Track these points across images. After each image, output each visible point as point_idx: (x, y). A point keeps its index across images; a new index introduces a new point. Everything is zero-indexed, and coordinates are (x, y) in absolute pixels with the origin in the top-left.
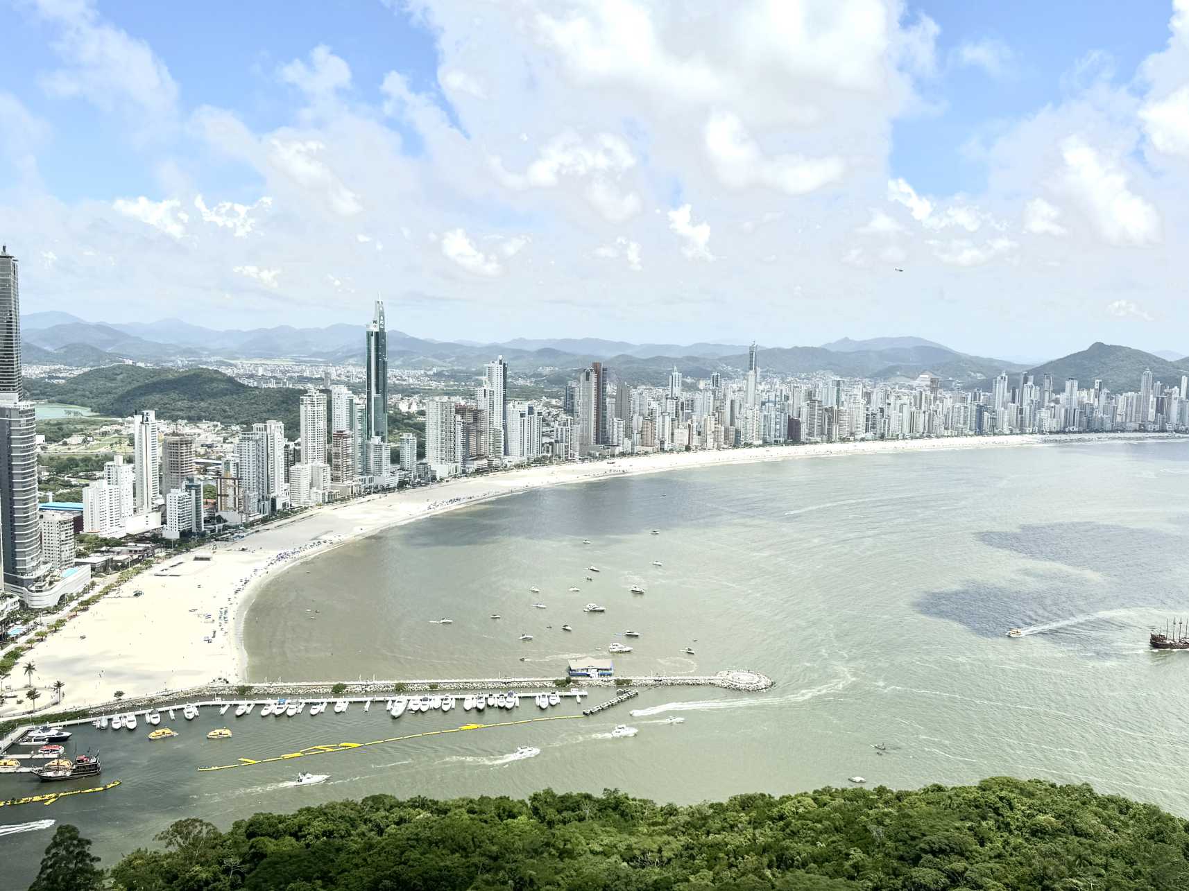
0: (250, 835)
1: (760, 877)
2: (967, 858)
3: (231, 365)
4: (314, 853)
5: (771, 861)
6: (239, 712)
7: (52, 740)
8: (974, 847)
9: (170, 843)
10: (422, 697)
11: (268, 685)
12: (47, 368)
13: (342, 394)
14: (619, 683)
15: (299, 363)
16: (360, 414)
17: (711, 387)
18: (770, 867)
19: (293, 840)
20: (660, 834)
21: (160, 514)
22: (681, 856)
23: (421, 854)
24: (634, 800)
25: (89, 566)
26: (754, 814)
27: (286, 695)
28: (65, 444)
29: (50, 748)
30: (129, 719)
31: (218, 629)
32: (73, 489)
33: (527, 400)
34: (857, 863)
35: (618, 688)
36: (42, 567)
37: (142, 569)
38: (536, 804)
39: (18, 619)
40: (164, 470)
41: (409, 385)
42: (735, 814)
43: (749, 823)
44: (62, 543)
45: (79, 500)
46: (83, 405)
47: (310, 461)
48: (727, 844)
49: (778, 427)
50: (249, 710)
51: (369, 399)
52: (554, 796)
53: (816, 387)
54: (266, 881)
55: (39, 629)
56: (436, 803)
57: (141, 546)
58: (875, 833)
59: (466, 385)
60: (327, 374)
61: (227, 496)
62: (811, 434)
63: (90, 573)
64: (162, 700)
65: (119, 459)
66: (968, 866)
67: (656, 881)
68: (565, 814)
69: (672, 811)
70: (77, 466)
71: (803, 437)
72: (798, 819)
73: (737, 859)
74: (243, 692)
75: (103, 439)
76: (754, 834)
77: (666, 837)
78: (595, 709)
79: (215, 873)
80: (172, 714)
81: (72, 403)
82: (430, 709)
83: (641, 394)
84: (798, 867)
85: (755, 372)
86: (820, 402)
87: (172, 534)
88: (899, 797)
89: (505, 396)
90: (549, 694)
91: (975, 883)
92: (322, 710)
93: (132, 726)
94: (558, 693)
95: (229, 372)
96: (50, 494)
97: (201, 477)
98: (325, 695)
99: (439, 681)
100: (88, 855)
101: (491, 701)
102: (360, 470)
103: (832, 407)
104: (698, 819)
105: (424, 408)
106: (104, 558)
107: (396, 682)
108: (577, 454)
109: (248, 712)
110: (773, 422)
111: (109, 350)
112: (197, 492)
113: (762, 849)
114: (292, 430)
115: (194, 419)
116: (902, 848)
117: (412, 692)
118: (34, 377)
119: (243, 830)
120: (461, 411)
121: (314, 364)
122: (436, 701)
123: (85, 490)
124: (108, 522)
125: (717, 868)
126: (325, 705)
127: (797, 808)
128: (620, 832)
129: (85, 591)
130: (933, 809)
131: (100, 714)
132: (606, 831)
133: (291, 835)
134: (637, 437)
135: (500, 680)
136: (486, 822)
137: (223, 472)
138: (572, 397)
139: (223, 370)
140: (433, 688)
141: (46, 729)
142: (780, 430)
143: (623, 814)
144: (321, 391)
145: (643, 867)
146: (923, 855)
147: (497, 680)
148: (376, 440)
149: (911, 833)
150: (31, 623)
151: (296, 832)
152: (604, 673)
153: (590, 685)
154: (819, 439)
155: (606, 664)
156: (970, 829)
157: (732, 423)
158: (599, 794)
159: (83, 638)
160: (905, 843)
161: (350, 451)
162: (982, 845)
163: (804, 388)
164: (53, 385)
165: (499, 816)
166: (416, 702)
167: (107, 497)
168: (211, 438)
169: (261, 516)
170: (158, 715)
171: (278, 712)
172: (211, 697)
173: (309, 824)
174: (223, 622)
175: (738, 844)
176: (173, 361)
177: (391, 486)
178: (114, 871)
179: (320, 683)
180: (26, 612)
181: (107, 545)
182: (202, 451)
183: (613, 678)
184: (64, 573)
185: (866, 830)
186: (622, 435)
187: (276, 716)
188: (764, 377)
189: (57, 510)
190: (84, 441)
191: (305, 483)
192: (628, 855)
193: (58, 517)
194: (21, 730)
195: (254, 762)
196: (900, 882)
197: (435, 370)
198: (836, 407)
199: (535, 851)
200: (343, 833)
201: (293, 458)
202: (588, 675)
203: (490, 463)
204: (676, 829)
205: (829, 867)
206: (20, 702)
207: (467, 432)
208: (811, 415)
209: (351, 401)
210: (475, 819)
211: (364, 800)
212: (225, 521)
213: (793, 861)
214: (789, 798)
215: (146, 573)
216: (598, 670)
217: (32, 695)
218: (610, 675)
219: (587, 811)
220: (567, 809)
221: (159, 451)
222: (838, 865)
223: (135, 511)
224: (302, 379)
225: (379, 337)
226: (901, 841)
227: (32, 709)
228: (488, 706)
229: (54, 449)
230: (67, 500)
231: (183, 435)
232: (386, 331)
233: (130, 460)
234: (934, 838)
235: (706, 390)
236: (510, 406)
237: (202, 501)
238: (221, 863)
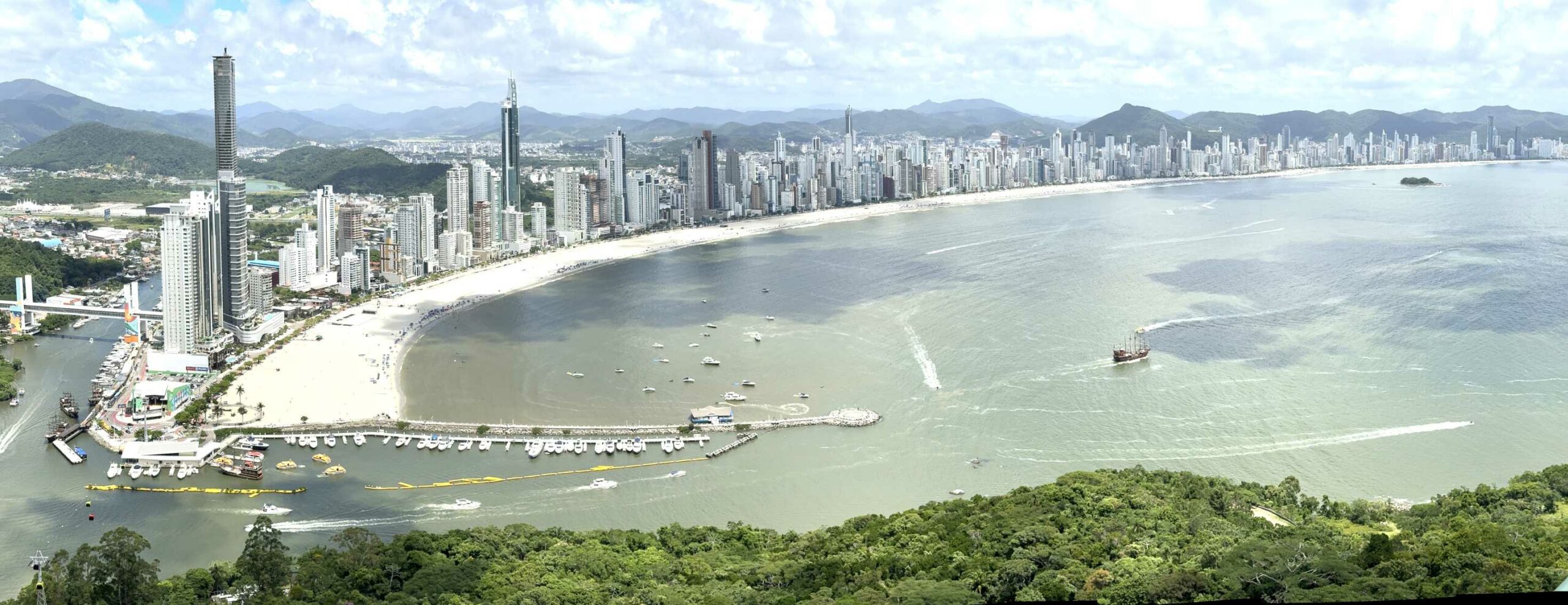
0: (409, 548)
1: (875, 588)
2: (1050, 545)
3: (392, 144)
4: (463, 570)
5: (884, 573)
6: (398, 444)
7: (255, 448)
8: (1056, 534)
9: (343, 545)
10: (557, 441)
11: (422, 422)
12: (254, 150)
13: (481, 165)
14: (739, 428)
15: (447, 139)
16: (496, 186)
17: (813, 150)
18: (883, 578)
19: (445, 556)
20: (782, 559)
21: (336, 273)
22: (802, 577)
23: (560, 578)
24: (757, 530)
25: (283, 313)
26: (867, 533)
27: (437, 433)
28: (267, 213)
29: (253, 454)
30: (311, 439)
31: (382, 373)
32: (272, 250)
33: (645, 168)
34: (960, 564)
35: (738, 432)
36: (249, 311)
37: (322, 318)
38: (663, 536)
39: (232, 351)
40: (340, 235)
41: (539, 157)
42: (850, 535)
43: (864, 542)
44: (264, 293)
45: (276, 259)
46: (280, 181)
47: (455, 229)
48: (843, 563)
49: (874, 185)
50: (407, 442)
51: (504, 171)
52: (681, 530)
53: (906, 147)
54: (421, 589)
55: (247, 360)
56: (571, 534)
57: (322, 299)
58: (974, 537)
59: (589, 156)
60: (469, 150)
61: (388, 259)
62: (903, 191)
63: (283, 319)
64: (336, 427)
65: (306, 226)
66: (1052, 552)
67: (779, 601)
68: (692, 545)
69: (793, 538)
70: (275, 231)
71: (897, 194)
72: (906, 534)
73: (853, 575)
74: (402, 427)
75: (294, 209)
76: (868, 551)
77: (787, 561)
78: (717, 452)
79: (378, 576)
80: (345, 440)
81: (272, 179)
82: (564, 452)
83: (748, 160)
84: (909, 575)
85: (852, 135)
86: (910, 161)
87: (345, 290)
88: (993, 502)
89: (624, 166)
90: (674, 439)
91: (1058, 564)
92: (469, 448)
93: (314, 445)
94: (682, 439)
95: (390, 150)
96: (256, 253)
97: (368, 242)
98: (471, 434)
99: (572, 427)
100: (280, 543)
101: (619, 446)
102: (497, 238)
103: (920, 166)
104: (817, 543)
105: (552, 179)
106: (294, 308)
107: (533, 426)
108: (692, 219)
109: (406, 444)
110: (870, 182)
111: (299, 134)
112: (365, 256)
113: (875, 564)
114: (440, 204)
115: (363, 193)
116: (997, 546)
117: (547, 436)
118: (246, 157)
119: (401, 543)
120: (584, 180)
121: (459, 141)
122: (569, 445)
123: (281, 251)
124: (297, 278)
125: (836, 584)
126: (471, 443)
127: (905, 524)
128: (745, 559)
129: (280, 333)
130: (1020, 508)
131: (290, 432)
132: (732, 560)
133: (442, 552)
134: (746, 201)
135: (628, 427)
136: (618, 552)
137: (385, 238)
138: (685, 164)
139: (385, 148)
140: (567, 433)
141: (251, 439)
142: (876, 188)
143: (746, 544)
144: (464, 165)
145: (768, 589)
146: (1014, 549)
147: (624, 427)
148: (511, 209)
149: (1003, 532)
150: (242, 354)
151: (447, 550)
152: (723, 419)
153: (712, 431)
154: (910, 195)
155: (724, 411)
156: (1052, 520)
157: (834, 184)
158: (723, 527)
159: (278, 370)
160: (999, 541)
161: (488, 220)
162: (1062, 531)
163: (896, 147)
164: (258, 164)
165: (630, 547)
166: (551, 445)
167: (297, 257)
168: (375, 209)
169: (416, 278)
170: (334, 439)
171: (432, 446)
172: (376, 429)
173: (458, 545)
174: (385, 366)
175: (854, 561)
176: (347, 142)
177: (524, 252)
178: (300, 560)
179: (467, 424)
180: (238, 345)
181: (296, 297)
182: (369, 220)
183: (733, 424)
184: (265, 317)
185: (967, 535)
186: (733, 199)
187: (430, 450)
188: (859, 140)
189: (261, 266)
190: (281, 211)
191: (452, 249)
192: (752, 579)
193: (261, 272)
194: (234, 437)
195: (411, 486)
196: (997, 575)
197: (561, 143)
198: (923, 165)
199: (666, 578)
200: (488, 555)
201: (441, 226)
202: (710, 422)
203: (612, 229)
204: (797, 553)
205: (935, 571)
206: (233, 415)
207: (591, 202)
208: (903, 173)
209: (489, 174)
210: (607, 549)
211: (506, 528)
212: (387, 281)
213: (904, 570)
214: (898, 515)
215: (326, 321)
216: (719, 417)
217: (242, 411)
218: (730, 421)
219: (712, 542)
220: (694, 541)
221: (336, 220)
222: (943, 569)
223: (317, 270)
224: (448, 155)
225: (512, 113)
226: (995, 540)
227: (241, 422)
228: (618, 450)
229: (259, 216)
230: (268, 259)
231: (354, 206)
232: (518, 107)
233: (313, 227)
234: (1023, 533)
235: (808, 153)
236: (629, 174)
237: (369, 263)
238: (384, 568)
